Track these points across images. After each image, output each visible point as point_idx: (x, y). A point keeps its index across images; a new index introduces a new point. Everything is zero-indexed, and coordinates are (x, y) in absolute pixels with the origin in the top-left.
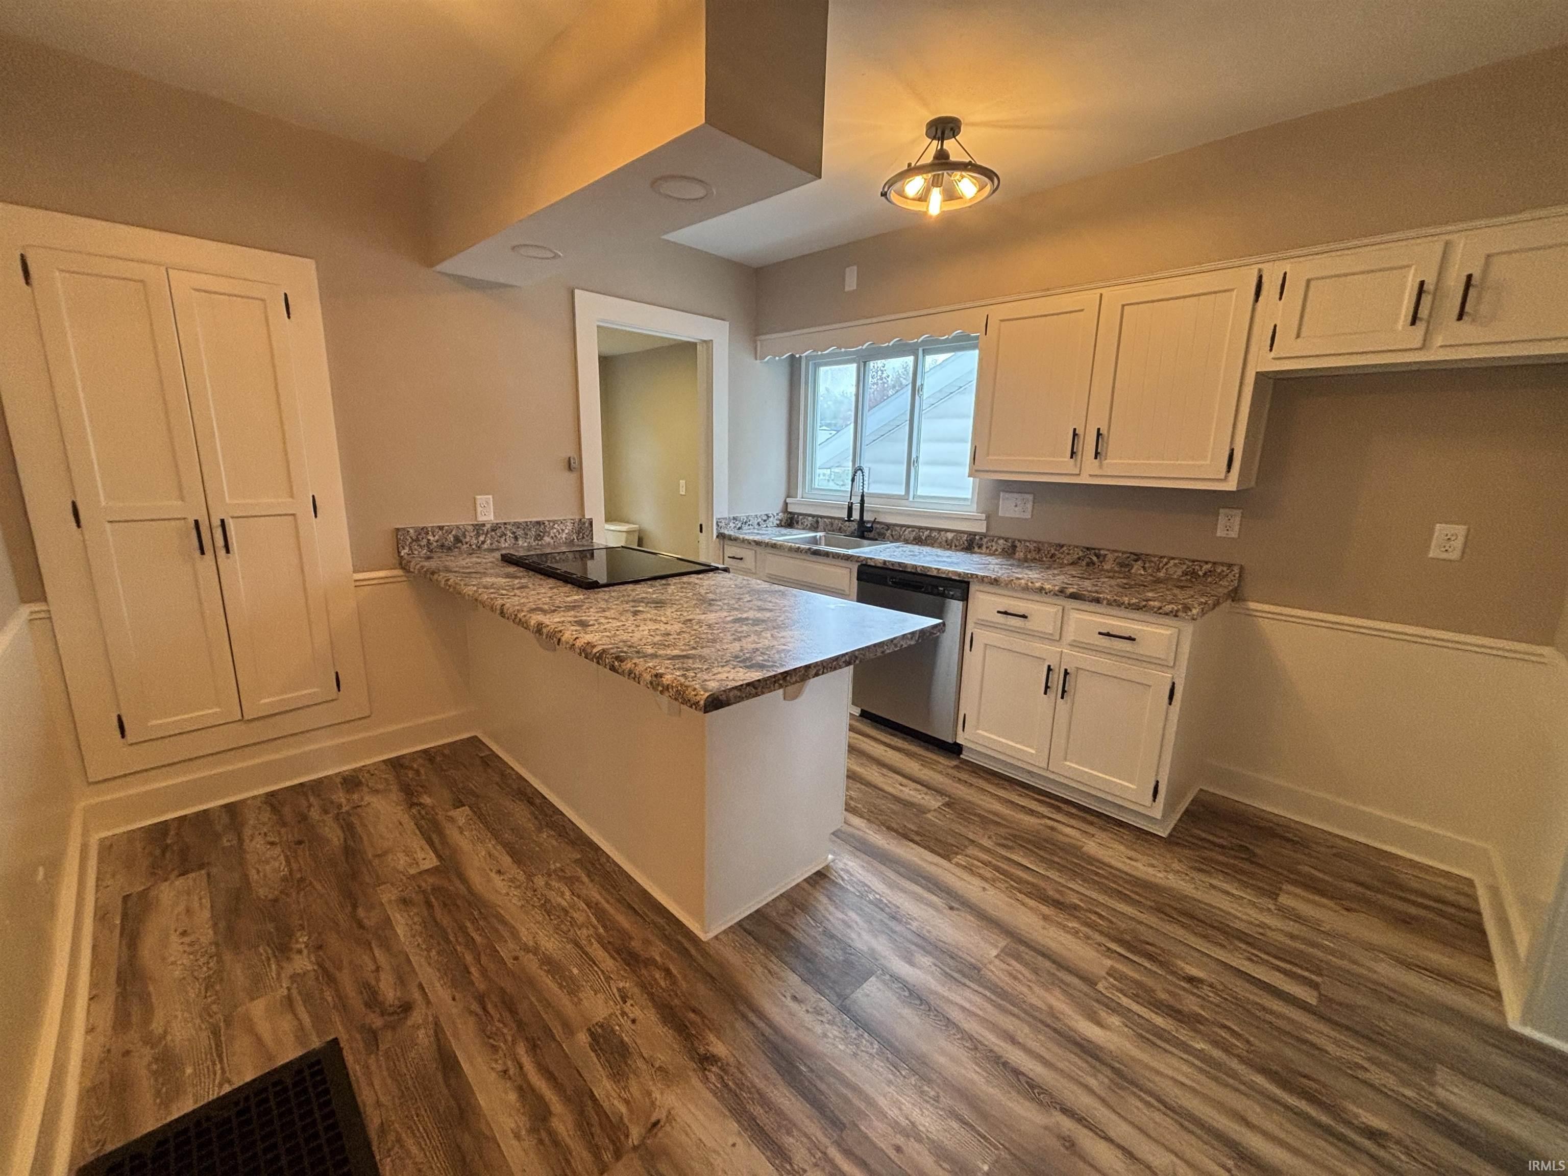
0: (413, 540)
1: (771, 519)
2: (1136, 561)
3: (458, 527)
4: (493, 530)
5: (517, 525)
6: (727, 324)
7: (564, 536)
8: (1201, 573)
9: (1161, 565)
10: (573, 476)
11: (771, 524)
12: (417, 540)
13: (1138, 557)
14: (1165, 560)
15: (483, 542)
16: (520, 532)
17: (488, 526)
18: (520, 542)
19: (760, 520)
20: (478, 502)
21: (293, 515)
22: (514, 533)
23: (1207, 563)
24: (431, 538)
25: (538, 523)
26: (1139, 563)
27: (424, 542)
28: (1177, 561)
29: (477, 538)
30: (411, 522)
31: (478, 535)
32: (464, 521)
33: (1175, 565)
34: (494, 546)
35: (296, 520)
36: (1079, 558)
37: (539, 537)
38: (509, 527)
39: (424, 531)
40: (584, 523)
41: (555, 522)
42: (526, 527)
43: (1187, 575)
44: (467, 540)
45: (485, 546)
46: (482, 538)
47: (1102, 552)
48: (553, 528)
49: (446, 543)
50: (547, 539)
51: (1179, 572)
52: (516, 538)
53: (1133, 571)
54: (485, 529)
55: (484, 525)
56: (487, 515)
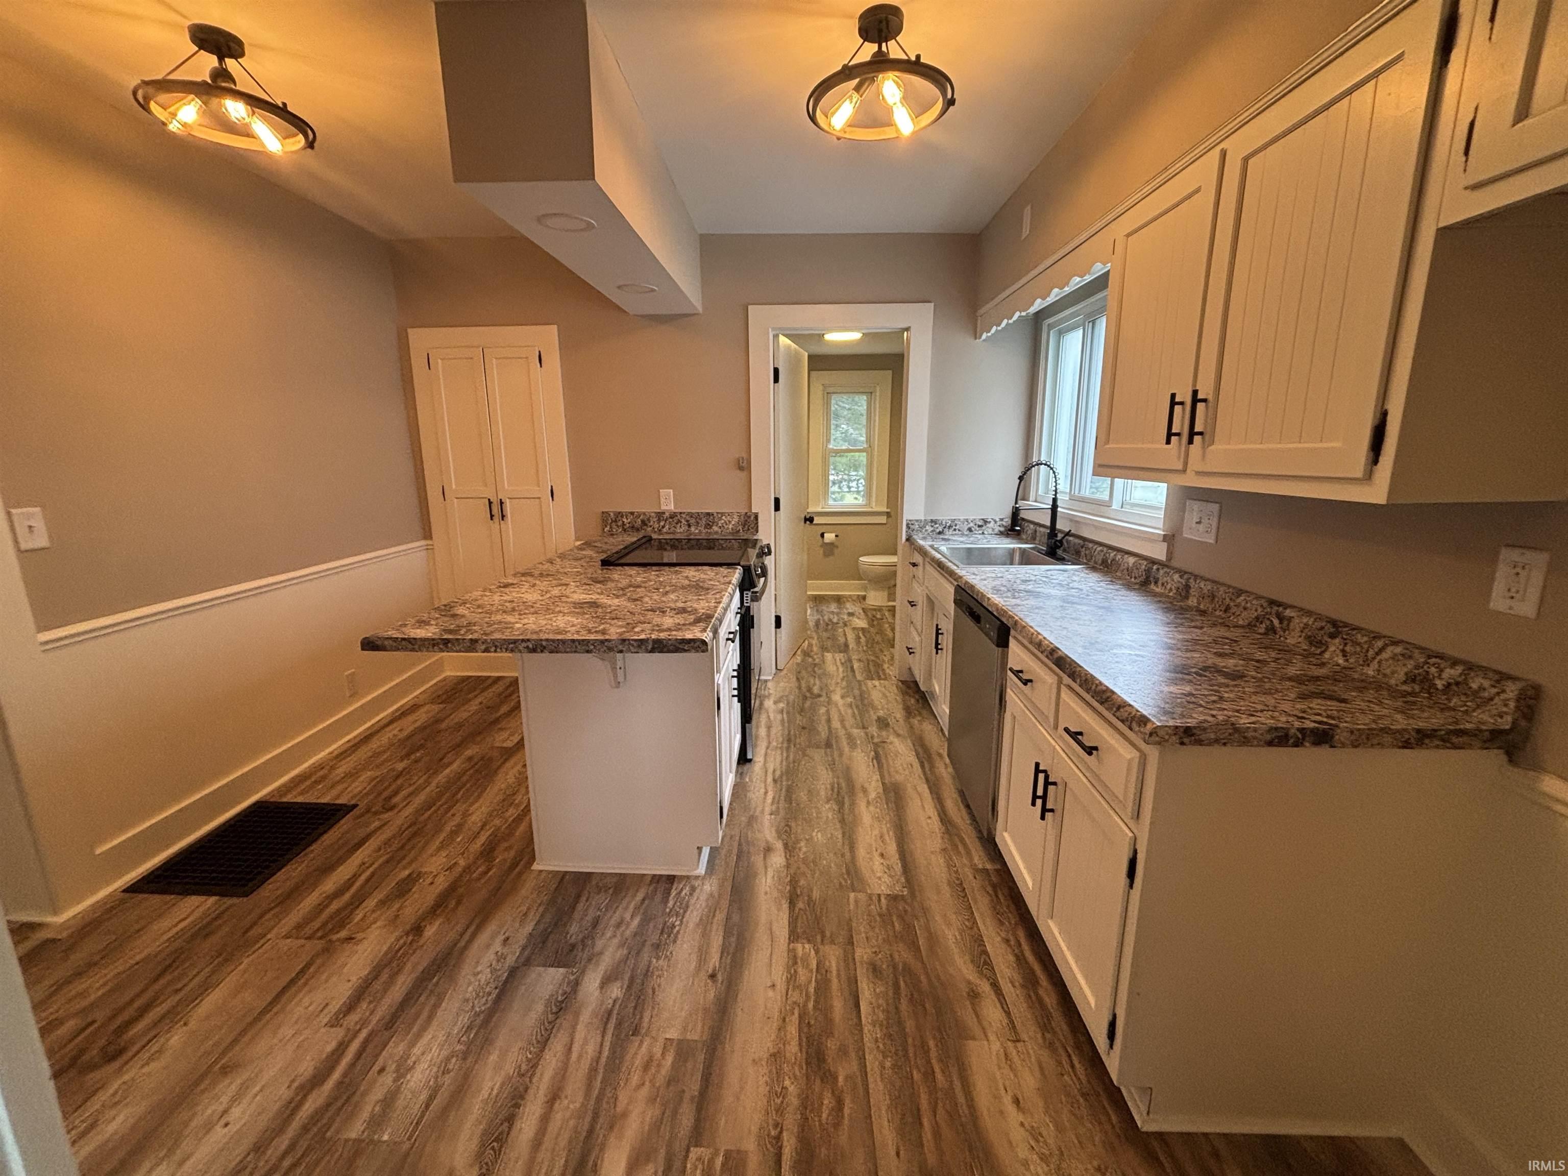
0: (612, 521)
1: (992, 524)
2: (1332, 636)
3: (644, 514)
4: (671, 518)
5: (691, 515)
6: (931, 306)
7: (731, 526)
8: (1440, 684)
9: (1371, 653)
10: (743, 475)
11: (990, 531)
12: (616, 521)
13: (1337, 628)
14: (1380, 644)
15: (663, 527)
16: (692, 521)
17: (667, 514)
18: (693, 529)
19: (972, 525)
20: (661, 494)
21: (539, 498)
22: (687, 521)
23: (1455, 663)
24: (625, 520)
25: (708, 514)
26: (1337, 641)
27: (620, 523)
28: (1399, 650)
29: (659, 523)
30: (612, 508)
31: (659, 521)
32: (648, 508)
33: (1394, 657)
34: (671, 530)
35: (540, 502)
36: (1257, 618)
37: (708, 526)
38: (684, 516)
39: (619, 515)
40: (749, 517)
41: (723, 514)
42: (697, 516)
43: (1414, 681)
44: (652, 523)
45: (664, 530)
46: (662, 524)
47: (1288, 613)
48: (720, 519)
49: (636, 525)
50: (715, 528)
51: (1401, 676)
52: (689, 526)
53: (1327, 655)
54: (665, 516)
55: (664, 513)
56: (669, 505)
